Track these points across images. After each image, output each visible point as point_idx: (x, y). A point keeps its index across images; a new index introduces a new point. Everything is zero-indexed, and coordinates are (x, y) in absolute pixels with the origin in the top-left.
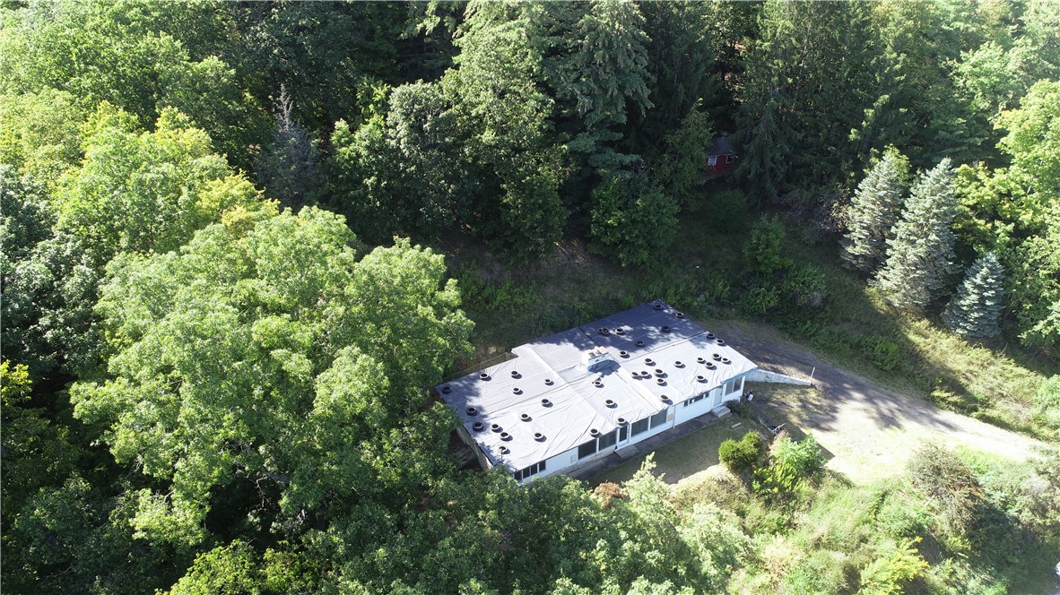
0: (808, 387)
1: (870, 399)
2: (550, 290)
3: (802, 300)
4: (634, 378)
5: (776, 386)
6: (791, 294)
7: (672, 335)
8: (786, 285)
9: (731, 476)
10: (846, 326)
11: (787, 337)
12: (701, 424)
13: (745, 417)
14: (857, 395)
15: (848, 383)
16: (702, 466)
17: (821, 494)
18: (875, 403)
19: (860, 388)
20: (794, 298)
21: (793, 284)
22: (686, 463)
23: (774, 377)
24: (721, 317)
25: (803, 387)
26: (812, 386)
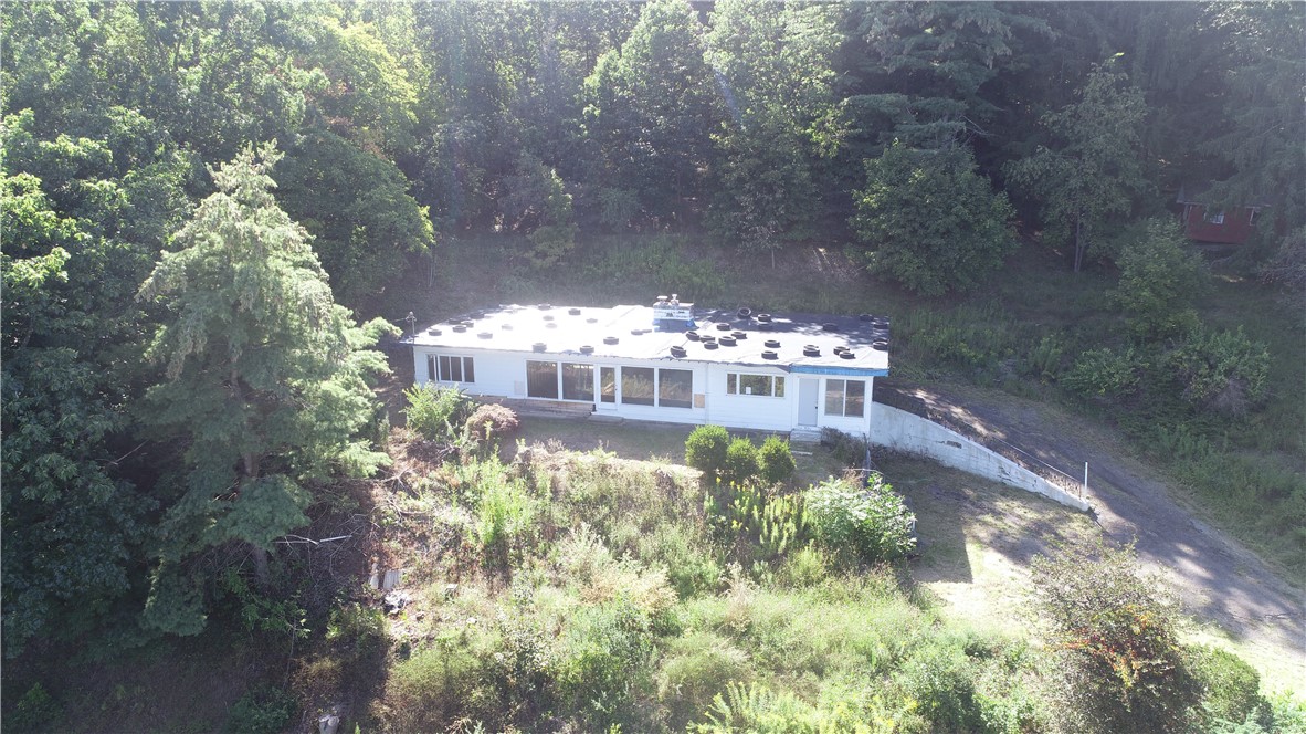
0: (1078, 511)
9: (694, 483)
10: (1276, 458)
20: (1178, 384)
21: (1178, 354)
26: (1090, 512)
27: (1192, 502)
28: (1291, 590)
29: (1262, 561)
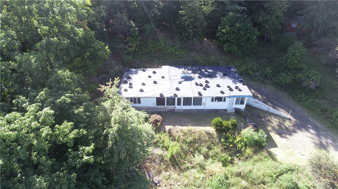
0: (287, 119)
1: (318, 135)
2: (193, 54)
3: (305, 84)
4: (195, 84)
5: (271, 114)
6: (300, 80)
7: (227, 77)
8: (299, 75)
9: (215, 133)
10: (323, 101)
11: (291, 98)
12: (218, 112)
13: (240, 116)
14: (312, 131)
15: (310, 124)
16: (205, 125)
17: (255, 157)
18: (320, 137)
19: (315, 128)
20: (301, 82)
21: (302, 75)
22: (199, 122)
23: (272, 110)
24: (263, 82)
25: (284, 119)
26: (289, 119)
27: (306, 112)
28: (331, 134)
29: (324, 127)
